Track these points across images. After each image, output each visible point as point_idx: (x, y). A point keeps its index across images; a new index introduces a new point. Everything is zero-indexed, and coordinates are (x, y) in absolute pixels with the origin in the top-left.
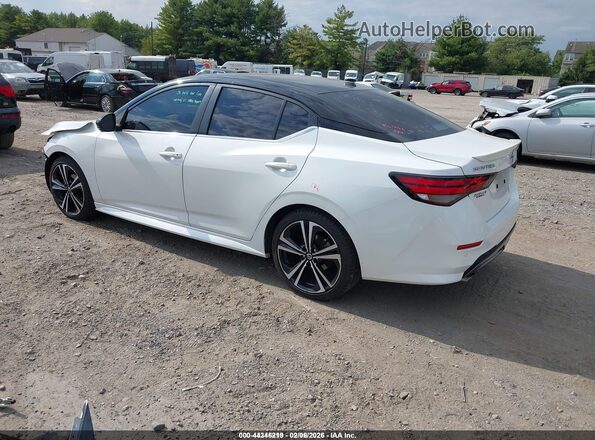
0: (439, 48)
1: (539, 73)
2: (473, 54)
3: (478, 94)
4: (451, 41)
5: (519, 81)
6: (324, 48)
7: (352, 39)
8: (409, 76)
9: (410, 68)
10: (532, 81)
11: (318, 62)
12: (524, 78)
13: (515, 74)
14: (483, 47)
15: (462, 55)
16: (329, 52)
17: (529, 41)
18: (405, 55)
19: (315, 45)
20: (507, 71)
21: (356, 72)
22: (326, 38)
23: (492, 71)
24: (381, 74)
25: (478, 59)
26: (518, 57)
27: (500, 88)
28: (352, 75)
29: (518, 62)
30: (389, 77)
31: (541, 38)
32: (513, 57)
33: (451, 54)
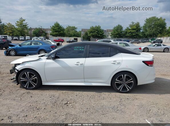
0: (52, 30)
1: (78, 37)
2: (62, 32)
3: (66, 42)
4: (55, 28)
5: (74, 39)
6: (17, 30)
7: (26, 27)
8: (45, 38)
9: (45, 36)
10: (77, 39)
11: (16, 34)
12: (75, 38)
13: (73, 37)
14: (63, 30)
15: (59, 32)
16: (19, 31)
17: (74, 28)
18: (43, 32)
19: (13, 29)
20: (71, 36)
21: (29, 37)
22: (17, 27)
23: (67, 36)
24: (37, 37)
25: (63, 33)
26: (73, 33)
27: (72, 41)
28: (28, 38)
29: (73, 34)
30: (40, 38)
31: (77, 28)
32: (71, 32)
33: (56, 32)
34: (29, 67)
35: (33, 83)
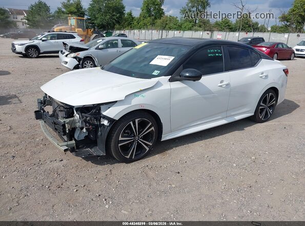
34: (141, 105)
35: (141, 141)
